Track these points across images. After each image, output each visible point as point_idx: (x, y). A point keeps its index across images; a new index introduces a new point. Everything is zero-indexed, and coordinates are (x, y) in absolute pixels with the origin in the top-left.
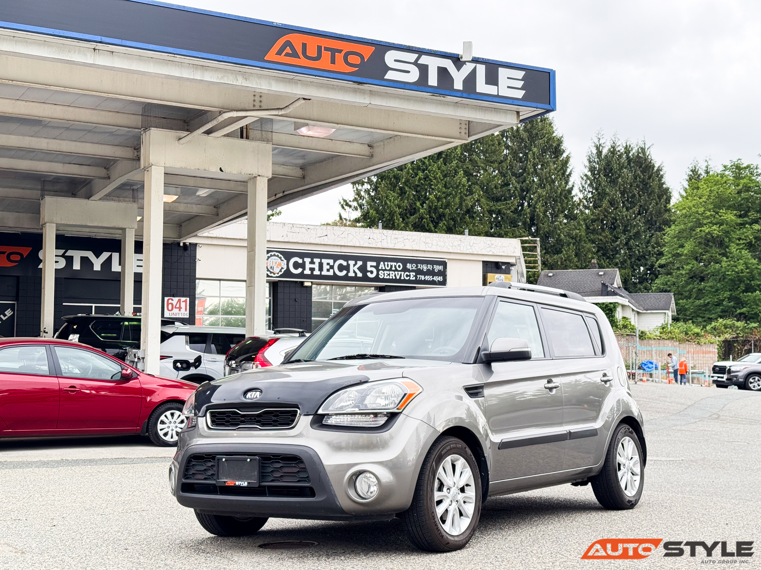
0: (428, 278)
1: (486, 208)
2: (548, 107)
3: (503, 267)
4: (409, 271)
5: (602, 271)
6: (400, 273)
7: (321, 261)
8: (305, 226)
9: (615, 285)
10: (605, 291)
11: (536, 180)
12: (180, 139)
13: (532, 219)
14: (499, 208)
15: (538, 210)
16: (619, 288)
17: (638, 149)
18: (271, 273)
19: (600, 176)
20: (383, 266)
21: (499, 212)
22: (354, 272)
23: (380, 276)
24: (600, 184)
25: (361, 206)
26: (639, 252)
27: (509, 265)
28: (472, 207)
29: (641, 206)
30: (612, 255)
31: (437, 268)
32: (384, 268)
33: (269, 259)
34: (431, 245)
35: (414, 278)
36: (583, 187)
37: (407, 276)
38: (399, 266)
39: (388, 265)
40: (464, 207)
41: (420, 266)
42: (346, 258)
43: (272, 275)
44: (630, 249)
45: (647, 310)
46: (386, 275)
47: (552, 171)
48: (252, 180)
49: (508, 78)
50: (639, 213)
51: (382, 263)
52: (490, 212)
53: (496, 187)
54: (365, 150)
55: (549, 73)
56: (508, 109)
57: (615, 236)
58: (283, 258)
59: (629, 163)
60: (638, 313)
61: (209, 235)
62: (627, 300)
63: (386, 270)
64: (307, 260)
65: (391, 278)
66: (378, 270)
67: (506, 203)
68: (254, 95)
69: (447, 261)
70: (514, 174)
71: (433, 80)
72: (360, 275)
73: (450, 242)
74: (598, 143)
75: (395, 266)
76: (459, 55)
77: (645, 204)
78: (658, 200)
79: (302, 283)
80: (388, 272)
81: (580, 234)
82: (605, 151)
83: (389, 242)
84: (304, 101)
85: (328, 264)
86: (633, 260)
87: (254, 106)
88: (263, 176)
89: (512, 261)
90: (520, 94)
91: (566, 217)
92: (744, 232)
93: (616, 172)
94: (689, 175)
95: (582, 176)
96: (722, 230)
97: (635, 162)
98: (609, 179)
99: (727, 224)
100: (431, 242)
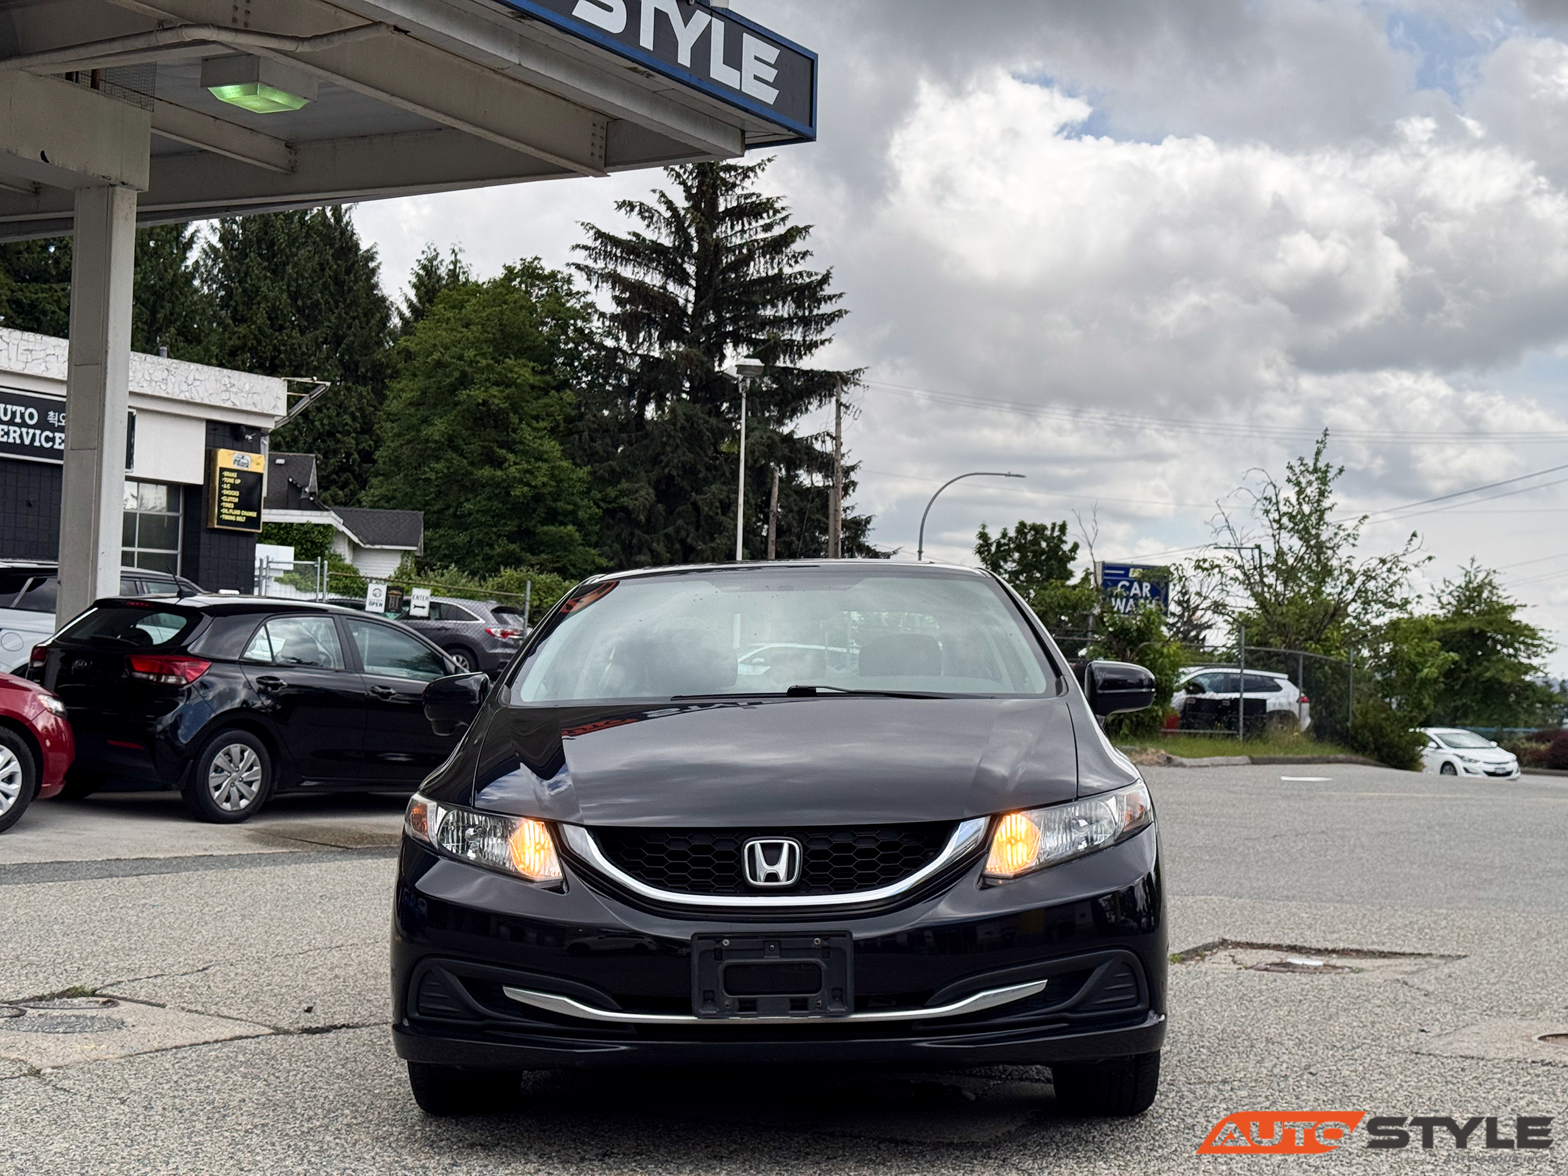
3: (250, 437)
6: (31, 431)
9: (307, 490)
10: (296, 498)
19: (246, 255)
24: (246, 275)
26: (322, 425)
27: (260, 433)
36: (209, 272)
37: (48, 439)
38: (31, 416)
39: (6, 410)
44: (304, 415)
45: (373, 544)
46: (1, 433)
48: (94, 190)
49: (756, 58)
54: (280, 154)
55: (812, 61)
59: (307, 236)
62: (338, 520)
63: (1, 422)
65: (11, 440)
71: (647, 36)
73: (147, 372)
75: (22, 415)
77: (338, 327)
78: (364, 319)
80: (6, 428)
83: (12, 356)
86: (310, 439)
87: (232, 20)
89: (270, 425)
90: (771, 96)
92: (546, 405)
93: (282, 251)
94: (418, 275)
95: (208, 250)
96: (507, 398)
97: (320, 234)
98: (266, 264)
99: (518, 386)
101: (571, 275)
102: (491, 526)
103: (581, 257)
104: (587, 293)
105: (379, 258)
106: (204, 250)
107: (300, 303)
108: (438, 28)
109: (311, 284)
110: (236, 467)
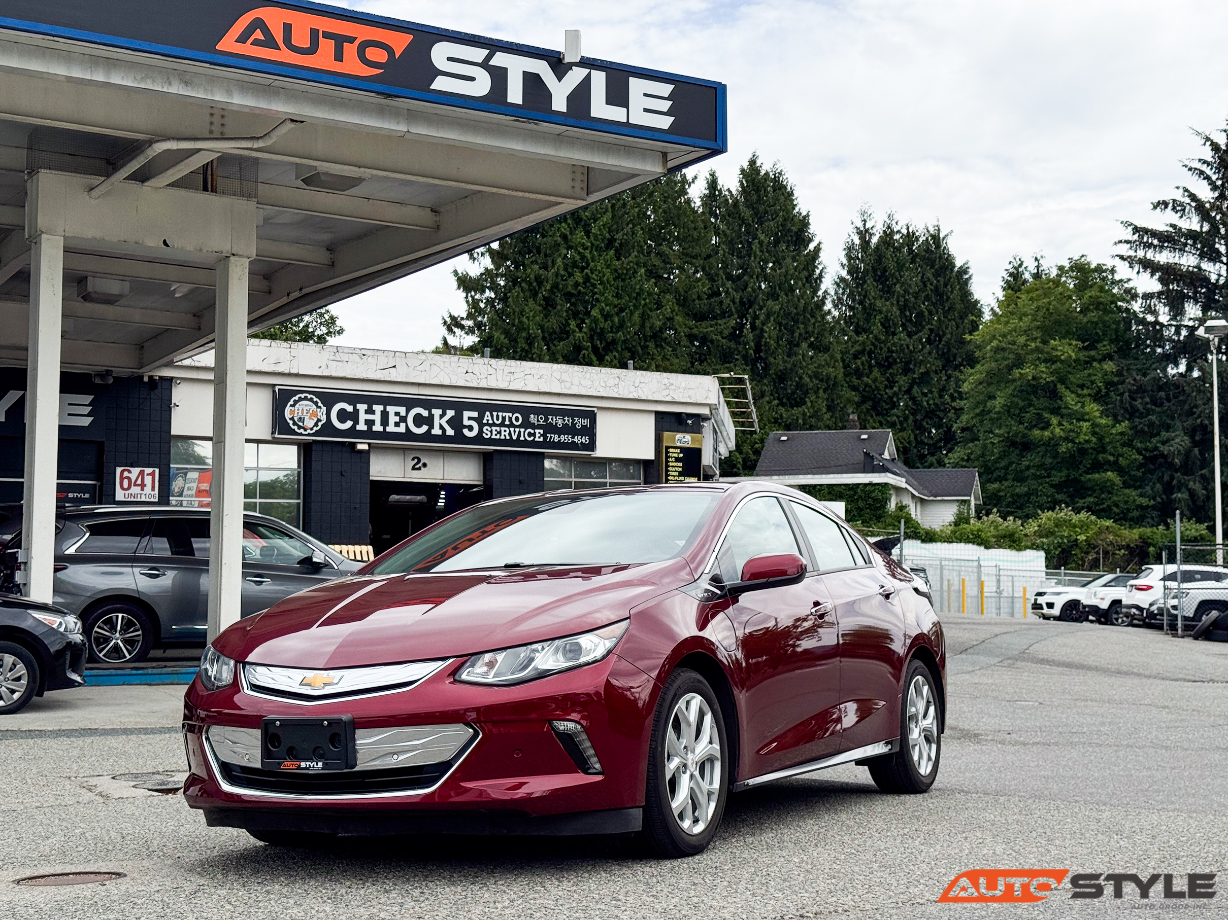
0: (563, 438)
1: (683, 331)
2: (713, 145)
3: (690, 422)
4: (534, 427)
5: (865, 433)
6: (517, 430)
7: (385, 408)
8: (358, 351)
9: (886, 456)
10: (869, 464)
11: (763, 286)
12: (92, 189)
13: (758, 350)
14: (705, 330)
15: (766, 335)
16: (893, 460)
17: (927, 239)
18: (300, 427)
19: (865, 282)
20: (490, 418)
21: (704, 340)
22: (441, 427)
23: (484, 435)
24: (865, 296)
25: (479, 325)
26: (928, 403)
27: (699, 418)
28: (661, 330)
29: (931, 330)
30: (886, 410)
31: (580, 422)
32: (491, 422)
33: (297, 406)
34: (570, 384)
35: (541, 439)
36: (839, 299)
37: (530, 434)
38: (517, 419)
39: (498, 416)
40: (648, 329)
41: (552, 419)
42: (428, 404)
43: (302, 431)
44: (913, 399)
45: (935, 496)
46: (494, 433)
47: (791, 272)
48: (223, 262)
49: (645, 95)
50: (929, 341)
51: (488, 413)
52: (691, 337)
53: (699, 298)
54: (426, 217)
55: (715, 88)
56: (645, 146)
57: (888, 379)
58: (320, 404)
59: (913, 261)
60: (922, 500)
61: (193, 364)
62: (904, 480)
63: (494, 425)
64: (362, 407)
65: (502, 437)
66: (481, 426)
67: (716, 324)
68: (212, 115)
69: (595, 410)
70: (729, 277)
71: (515, 94)
72: (450, 432)
73: (602, 380)
74: (862, 229)
75: (510, 419)
77: (939, 328)
78: (959, 321)
79: (354, 444)
80: (498, 429)
81: (833, 375)
82: (875, 240)
83: (500, 378)
84: (292, 125)
85: (397, 414)
86: (919, 417)
87: (211, 132)
88: (240, 256)
89: (705, 411)
91: (811, 346)
92: (1089, 375)
93: (892, 275)
94: (1007, 282)
95: (838, 281)
96: (1056, 372)
97: (923, 259)
98: (880, 286)
99: (1062, 362)
100: (569, 380)
101: (1114, 267)
102: (1045, 477)
103: (1124, 250)
104: (1129, 280)
105: (971, 271)
106: (836, 283)
107: (908, 313)
108: (321, 116)
109: (916, 298)
110: (678, 444)
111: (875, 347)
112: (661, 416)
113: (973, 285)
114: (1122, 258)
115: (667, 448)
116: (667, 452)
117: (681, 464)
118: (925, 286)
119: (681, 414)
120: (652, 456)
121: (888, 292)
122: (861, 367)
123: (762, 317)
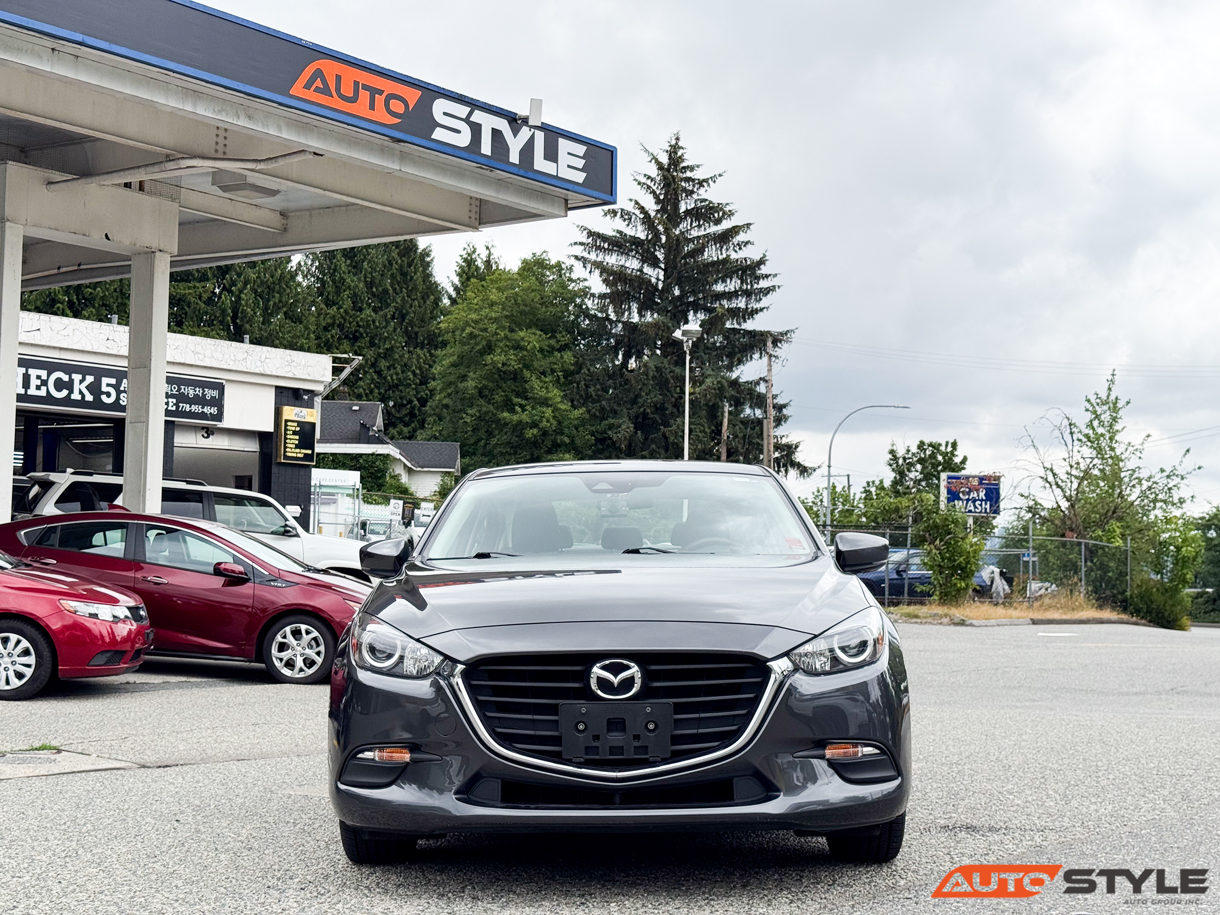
0: (194, 408)
2: (607, 198)
3: (306, 397)
4: (167, 396)
5: (356, 405)
7: (27, 371)
10: (363, 435)
12: (50, 183)
16: (379, 431)
20: (127, 385)
22: (81, 392)
23: (121, 402)
29: (396, 308)
31: (210, 393)
34: (203, 356)
35: (174, 408)
41: (184, 389)
42: (69, 369)
44: (379, 373)
45: (422, 467)
48: (143, 255)
49: (569, 153)
51: (125, 381)
54: (276, 220)
55: (612, 152)
60: (410, 470)
62: (396, 451)
66: (119, 392)
68: (217, 135)
69: (224, 382)
71: (486, 148)
72: (89, 398)
73: (232, 354)
76: (516, 114)
77: (403, 306)
78: (422, 301)
84: (311, 157)
85: (38, 377)
87: (216, 151)
88: (164, 252)
89: (317, 388)
90: (580, 177)
92: (550, 363)
94: (461, 266)
96: (523, 358)
98: (349, 262)
99: (528, 350)
100: (202, 352)
101: (571, 265)
103: (579, 251)
104: (584, 279)
105: (433, 254)
107: (374, 290)
108: (342, 152)
109: (382, 275)
110: (296, 419)
111: (345, 320)
112: (280, 391)
113: (435, 268)
114: (576, 258)
115: (286, 421)
116: (286, 425)
117: (297, 437)
118: (391, 264)
119: (299, 389)
120: (270, 428)
121: (354, 267)
122: (331, 340)
123: (240, 285)
